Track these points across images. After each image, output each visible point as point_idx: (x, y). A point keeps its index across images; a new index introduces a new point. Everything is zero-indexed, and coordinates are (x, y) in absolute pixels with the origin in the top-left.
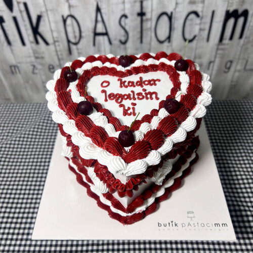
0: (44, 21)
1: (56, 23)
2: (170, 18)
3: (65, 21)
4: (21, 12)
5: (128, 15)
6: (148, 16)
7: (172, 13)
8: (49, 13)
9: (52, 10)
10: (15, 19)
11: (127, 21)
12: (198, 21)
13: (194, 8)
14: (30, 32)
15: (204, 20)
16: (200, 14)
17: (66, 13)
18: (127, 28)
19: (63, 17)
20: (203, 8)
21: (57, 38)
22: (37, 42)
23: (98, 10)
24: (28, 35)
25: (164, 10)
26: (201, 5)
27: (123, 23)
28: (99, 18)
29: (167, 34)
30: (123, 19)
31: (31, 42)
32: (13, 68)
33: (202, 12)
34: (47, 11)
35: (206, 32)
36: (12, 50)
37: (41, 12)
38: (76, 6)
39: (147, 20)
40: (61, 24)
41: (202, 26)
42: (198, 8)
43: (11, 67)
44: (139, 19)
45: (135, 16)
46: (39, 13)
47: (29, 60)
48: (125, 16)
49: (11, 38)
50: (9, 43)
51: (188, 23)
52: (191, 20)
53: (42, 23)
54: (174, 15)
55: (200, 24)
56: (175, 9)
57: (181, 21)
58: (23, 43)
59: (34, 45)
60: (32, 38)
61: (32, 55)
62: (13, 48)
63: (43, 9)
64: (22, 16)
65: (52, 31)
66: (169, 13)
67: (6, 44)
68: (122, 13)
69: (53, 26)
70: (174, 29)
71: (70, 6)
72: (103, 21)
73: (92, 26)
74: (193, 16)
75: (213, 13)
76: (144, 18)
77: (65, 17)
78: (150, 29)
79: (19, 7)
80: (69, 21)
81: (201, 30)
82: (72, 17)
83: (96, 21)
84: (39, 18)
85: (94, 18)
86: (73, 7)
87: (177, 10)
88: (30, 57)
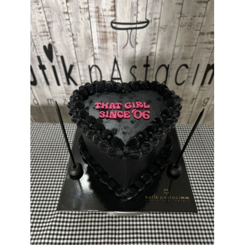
0: (75, 69)
1: (84, 70)
2: (167, 69)
3: (90, 69)
4: (58, 62)
5: (137, 66)
6: (152, 67)
7: (169, 65)
8: (79, 63)
9: (81, 62)
10: (54, 67)
11: (136, 70)
12: (187, 71)
13: (185, 62)
14: (64, 76)
15: (191, 71)
16: (189, 66)
17: (92, 64)
18: (135, 75)
19: (89, 66)
20: (191, 62)
21: (83, 80)
22: (69, 83)
23: (116, 62)
24: (62, 78)
25: (163, 63)
26: (190, 60)
27: (133, 72)
28: (116, 68)
29: (164, 80)
30: (133, 68)
31: (64, 83)
32: (49, 101)
33: (191, 65)
34: (78, 62)
35: (192, 79)
36: (49, 88)
37: (73, 63)
38: (100, 59)
39: (150, 70)
40: (88, 71)
41: (190, 75)
42: (188, 63)
43: (48, 100)
44: (145, 68)
45: (142, 67)
46: (72, 64)
47: (62, 95)
48: (135, 67)
49: (49, 80)
50: (48, 83)
51: (180, 72)
52: (182, 70)
53: (73, 70)
54: (170, 67)
55: (189, 73)
56: (171, 63)
57: (175, 71)
58: (59, 84)
59: (66, 85)
60: (65, 81)
61: (64, 92)
62: (51, 87)
63: (75, 61)
64: (59, 65)
65: (80, 76)
66: (167, 66)
67: (45, 84)
68: (133, 64)
69: (81, 72)
70: (169, 76)
71: (95, 59)
72: (118, 70)
73: (110, 73)
74: (183, 67)
75: (199, 65)
76: (148, 68)
77: (91, 67)
78: (153, 76)
79: (57, 59)
80: (93, 69)
81: (188, 77)
82: (96, 66)
83: (114, 70)
84: (71, 67)
85: (112, 68)
86: (97, 59)
87: (173, 63)
88: (63, 93)
